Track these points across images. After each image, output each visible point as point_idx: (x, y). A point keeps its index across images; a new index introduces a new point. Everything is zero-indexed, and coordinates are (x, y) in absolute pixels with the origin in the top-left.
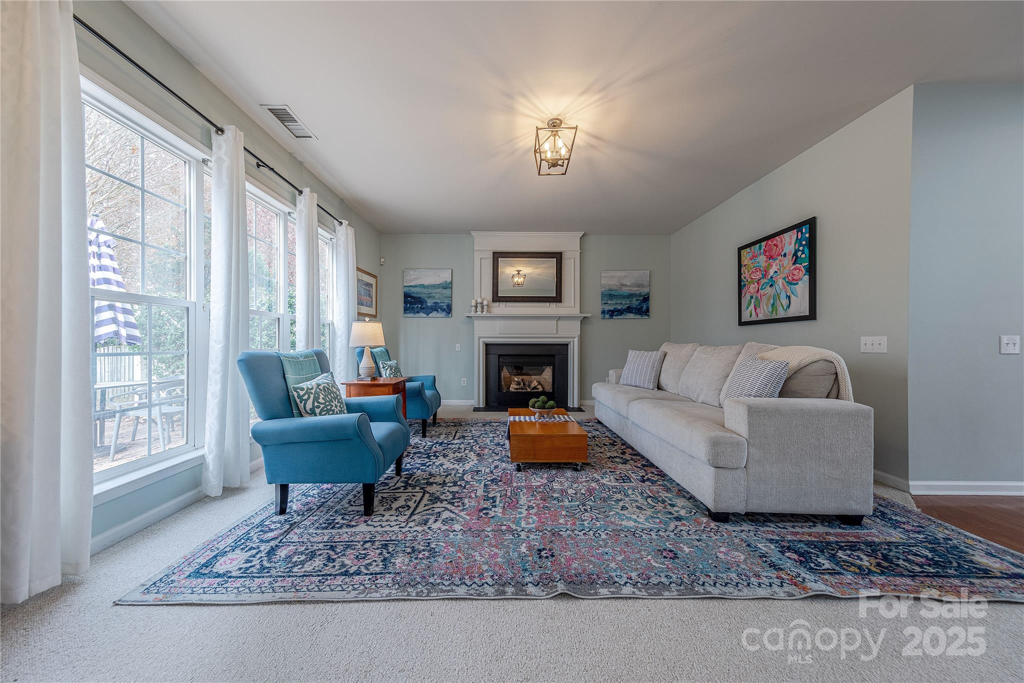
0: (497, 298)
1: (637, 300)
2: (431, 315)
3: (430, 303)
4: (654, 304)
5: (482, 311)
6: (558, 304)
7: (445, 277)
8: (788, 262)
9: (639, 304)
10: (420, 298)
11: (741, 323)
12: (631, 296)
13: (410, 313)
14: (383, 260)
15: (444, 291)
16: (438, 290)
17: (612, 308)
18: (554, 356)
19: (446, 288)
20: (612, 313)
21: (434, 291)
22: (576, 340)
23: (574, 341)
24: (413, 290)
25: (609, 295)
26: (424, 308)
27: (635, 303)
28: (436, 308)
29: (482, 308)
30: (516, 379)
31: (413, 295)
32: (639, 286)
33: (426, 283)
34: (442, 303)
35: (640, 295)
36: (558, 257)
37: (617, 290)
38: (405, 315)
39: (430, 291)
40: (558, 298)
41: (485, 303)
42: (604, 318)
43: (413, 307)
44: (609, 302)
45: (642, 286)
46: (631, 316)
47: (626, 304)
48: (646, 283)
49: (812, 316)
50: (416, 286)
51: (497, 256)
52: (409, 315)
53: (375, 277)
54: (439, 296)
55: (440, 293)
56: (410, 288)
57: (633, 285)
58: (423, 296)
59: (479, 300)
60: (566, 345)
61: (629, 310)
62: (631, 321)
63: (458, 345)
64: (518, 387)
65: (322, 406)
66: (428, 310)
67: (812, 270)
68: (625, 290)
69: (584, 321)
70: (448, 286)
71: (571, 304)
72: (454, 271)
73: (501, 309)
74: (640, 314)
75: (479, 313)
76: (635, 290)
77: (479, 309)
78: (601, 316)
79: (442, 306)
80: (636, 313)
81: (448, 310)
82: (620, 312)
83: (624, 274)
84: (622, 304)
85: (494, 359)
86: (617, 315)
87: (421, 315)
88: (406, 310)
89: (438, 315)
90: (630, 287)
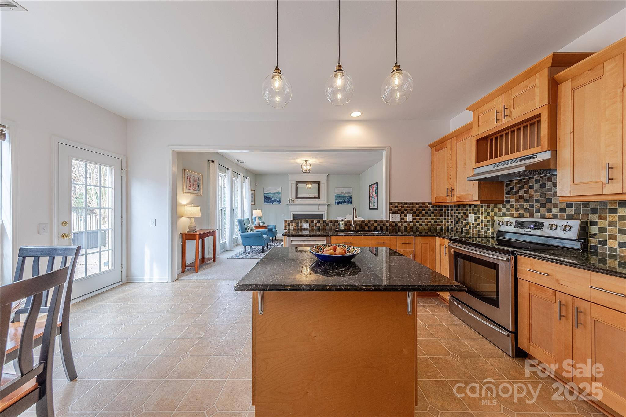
0: (297, 198)
1: (347, 198)
2: (273, 204)
3: (273, 199)
4: (354, 200)
5: (292, 203)
6: (319, 200)
7: (279, 190)
8: (375, 192)
10: (270, 197)
11: (370, 209)
12: (345, 197)
14: (256, 184)
15: (278, 195)
17: (339, 201)
18: (317, 218)
20: (339, 203)
21: (275, 195)
22: (325, 212)
24: (267, 194)
25: (337, 196)
26: (271, 201)
27: (347, 199)
28: (275, 201)
31: (267, 196)
32: (348, 193)
33: (272, 192)
34: (277, 199)
35: (348, 196)
36: (319, 183)
37: (340, 195)
38: (264, 204)
39: (273, 195)
40: (319, 198)
41: (293, 199)
42: (336, 204)
43: (267, 201)
44: (338, 199)
45: (350, 193)
46: (345, 204)
48: (351, 192)
49: (377, 209)
50: (268, 193)
51: (297, 183)
52: (266, 204)
53: (254, 191)
54: (276, 197)
59: (291, 199)
60: (322, 214)
61: (345, 202)
62: (345, 206)
63: (283, 214)
65: (252, 230)
66: (273, 202)
67: (377, 195)
68: (343, 195)
69: (328, 206)
70: (280, 193)
71: (323, 200)
72: (282, 188)
73: (298, 201)
74: (349, 203)
76: (347, 195)
77: (291, 201)
78: (335, 204)
80: (347, 203)
81: (280, 202)
82: (342, 203)
83: (343, 189)
84: (343, 200)
86: (340, 204)
87: (270, 203)
88: (265, 202)
89: (276, 204)
90: (345, 193)
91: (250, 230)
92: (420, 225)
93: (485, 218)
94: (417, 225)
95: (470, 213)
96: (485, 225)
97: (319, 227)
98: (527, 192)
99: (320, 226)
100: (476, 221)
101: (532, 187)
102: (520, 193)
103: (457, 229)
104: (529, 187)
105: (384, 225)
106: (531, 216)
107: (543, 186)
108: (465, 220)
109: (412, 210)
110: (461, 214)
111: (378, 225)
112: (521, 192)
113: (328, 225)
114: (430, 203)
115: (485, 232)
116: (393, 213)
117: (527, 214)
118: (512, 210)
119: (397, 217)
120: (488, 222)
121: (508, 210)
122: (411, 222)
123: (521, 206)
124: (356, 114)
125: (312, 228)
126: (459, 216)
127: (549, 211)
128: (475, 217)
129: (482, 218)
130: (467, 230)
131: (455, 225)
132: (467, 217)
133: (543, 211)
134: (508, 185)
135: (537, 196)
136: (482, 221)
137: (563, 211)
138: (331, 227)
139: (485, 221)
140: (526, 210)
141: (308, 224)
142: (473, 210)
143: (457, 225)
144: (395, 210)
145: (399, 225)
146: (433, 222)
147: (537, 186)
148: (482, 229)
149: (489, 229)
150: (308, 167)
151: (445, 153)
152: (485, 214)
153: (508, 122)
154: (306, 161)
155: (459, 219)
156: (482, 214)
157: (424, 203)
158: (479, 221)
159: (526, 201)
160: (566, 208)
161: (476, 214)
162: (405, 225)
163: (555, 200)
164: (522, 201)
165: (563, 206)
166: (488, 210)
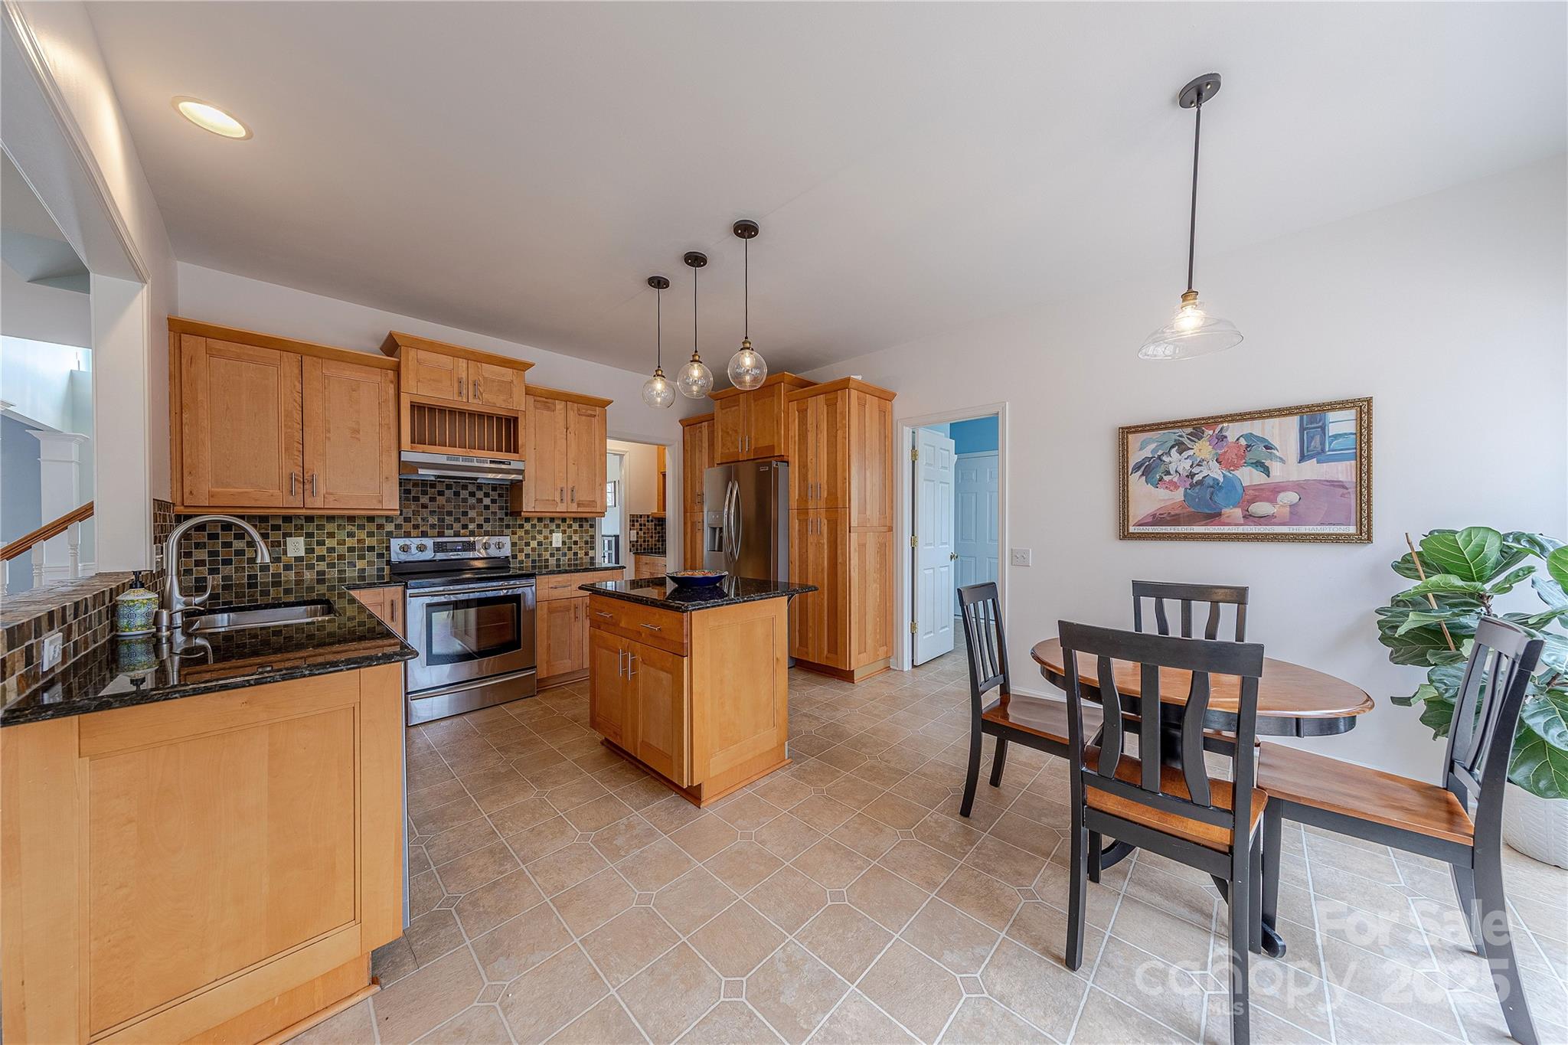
95: (288, 535)
96: (341, 557)
98: (433, 499)
100: (310, 551)
101: (441, 493)
104: (436, 492)
106: (441, 534)
107: (457, 494)
112: (424, 500)
114: (174, 508)
118: (407, 526)
120: (351, 549)
121: (398, 526)
123: (424, 520)
127: (465, 527)
128: (308, 544)
129: (331, 543)
130: (276, 575)
132: (277, 544)
133: (457, 526)
135: (449, 507)
136: (331, 550)
137: (480, 526)
139: (342, 550)
140: (433, 526)
142: (299, 527)
147: (449, 493)
148: (332, 565)
152: (341, 535)
153: (473, 405)
155: (240, 553)
156: (331, 535)
158: (321, 551)
159: (432, 513)
161: (310, 535)
163: (472, 514)
164: (425, 513)
165: (480, 520)
166: (349, 528)
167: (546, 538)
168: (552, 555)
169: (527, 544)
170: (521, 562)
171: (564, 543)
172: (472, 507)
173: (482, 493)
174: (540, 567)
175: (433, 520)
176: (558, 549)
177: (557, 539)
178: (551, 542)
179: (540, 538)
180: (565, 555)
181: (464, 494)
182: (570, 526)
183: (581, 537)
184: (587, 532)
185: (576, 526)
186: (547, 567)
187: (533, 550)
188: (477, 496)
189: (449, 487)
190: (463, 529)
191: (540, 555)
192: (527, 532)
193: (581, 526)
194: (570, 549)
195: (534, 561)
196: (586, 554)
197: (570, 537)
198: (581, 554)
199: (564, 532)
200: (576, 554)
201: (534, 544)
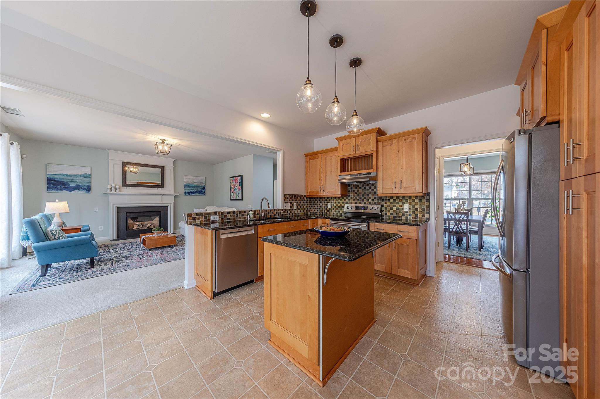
0: (125, 184)
1: (200, 188)
2: (72, 192)
3: (72, 185)
4: (207, 190)
5: (116, 191)
6: (162, 189)
7: (87, 171)
8: (238, 184)
9: (201, 190)
10: (64, 182)
11: (231, 200)
12: (197, 187)
13: (53, 190)
14: (24, 156)
15: (85, 179)
16: (79, 178)
17: (189, 191)
18: (160, 212)
19: (86, 177)
20: (189, 193)
21: (76, 178)
22: (172, 205)
23: (171, 205)
25: (187, 186)
27: (199, 189)
28: (78, 188)
29: (116, 189)
30: (137, 224)
31: (56, 179)
32: (201, 183)
33: (69, 173)
34: (83, 185)
35: (201, 186)
36: (162, 168)
37: (191, 184)
38: (49, 191)
39: (72, 178)
40: (162, 186)
41: (117, 187)
43: (56, 187)
44: (188, 189)
45: (203, 183)
46: (198, 194)
47: (195, 190)
48: (204, 182)
49: (242, 200)
51: (125, 164)
52: (53, 191)
55: (81, 180)
56: (54, 176)
57: (198, 183)
58: (65, 181)
59: (113, 185)
60: (167, 207)
61: (197, 192)
63: (95, 209)
64: (139, 227)
65: (62, 236)
67: (242, 188)
68: (195, 184)
69: (176, 196)
70: (89, 176)
71: (169, 188)
72: (92, 168)
73: (128, 190)
74: (202, 194)
75: (113, 192)
76: (199, 184)
77: (113, 189)
78: (184, 194)
79: (83, 187)
80: (200, 193)
81: (89, 189)
82: (193, 193)
83: (194, 178)
84: (194, 190)
85: (123, 215)
86: (191, 194)
87: (64, 191)
88: (49, 188)
89: (79, 192)
90: (197, 183)
91: (57, 236)
92: (300, 211)
93: (337, 205)
94: (299, 212)
95: (328, 202)
96: (337, 209)
97: (228, 219)
98: (358, 191)
99: (230, 217)
100: (332, 207)
101: (360, 188)
102: (355, 191)
103: (319, 213)
104: (359, 188)
105: (280, 213)
106: (360, 203)
107: (365, 188)
108: (324, 207)
109: (296, 200)
110: (322, 203)
111: (277, 213)
113: (237, 215)
114: (305, 196)
115: (337, 214)
116: (286, 203)
117: (358, 202)
118: (352, 200)
119: (288, 206)
120: (339, 207)
121: (349, 200)
122: (296, 209)
123: (356, 198)
124: (265, 115)
125: (221, 220)
126: (321, 204)
127: (368, 200)
128: (331, 205)
129: (335, 205)
130: (326, 213)
131: (318, 211)
132: (326, 205)
133: (365, 200)
134: (349, 186)
135: (363, 193)
136: (335, 207)
137: (373, 200)
138: (240, 218)
139: (337, 207)
140: (358, 200)
141: (218, 216)
142: (330, 200)
143: (319, 210)
144: (287, 200)
145: (289, 212)
146: (306, 209)
147: (363, 188)
148: (335, 211)
149: (339, 212)
150: (166, 148)
151: (317, 162)
152: (337, 203)
153: (358, 153)
154: (163, 141)
155: (321, 207)
156: (335, 203)
157: (302, 195)
158: (333, 207)
159: (358, 195)
160: (374, 199)
161: (332, 203)
162: (292, 212)
163: (370, 195)
164: (356, 195)
165: (373, 198)
166: (339, 201)
167: (400, 206)
168: (404, 215)
169: (392, 209)
170: (389, 216)
171: (410, 209)
172: (370, 193)
173: (373, 187)
174: (397, 220)
175: (358, 198)
176: (407, 212)
177: (406, 207)
178: (403, 208)
179: (398, 206)
180: (410, 215)
181: (368, 188)
182: (414, 201)
183: (420, 207)
184: (424, 204)
185: (417, 200)
186: (401, 220)
187: (394, 211)
188: (372, 188)
189: (363, 186)
190: (367, 201)
191: (397, 214)
192: (391, 203)
193: (420, 201)
194: (413, 212)
195: (394, 217)
196: (424, 216)
197: (413, 206)
198: (420, 216)
199: (410, 204)
200: (417, 215)
201: (394, 209)
